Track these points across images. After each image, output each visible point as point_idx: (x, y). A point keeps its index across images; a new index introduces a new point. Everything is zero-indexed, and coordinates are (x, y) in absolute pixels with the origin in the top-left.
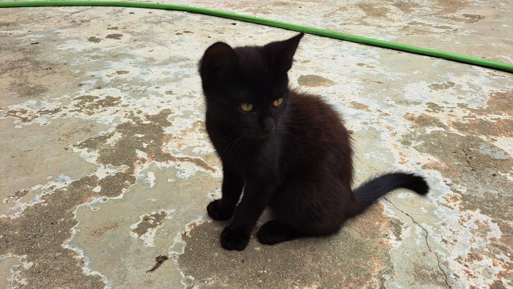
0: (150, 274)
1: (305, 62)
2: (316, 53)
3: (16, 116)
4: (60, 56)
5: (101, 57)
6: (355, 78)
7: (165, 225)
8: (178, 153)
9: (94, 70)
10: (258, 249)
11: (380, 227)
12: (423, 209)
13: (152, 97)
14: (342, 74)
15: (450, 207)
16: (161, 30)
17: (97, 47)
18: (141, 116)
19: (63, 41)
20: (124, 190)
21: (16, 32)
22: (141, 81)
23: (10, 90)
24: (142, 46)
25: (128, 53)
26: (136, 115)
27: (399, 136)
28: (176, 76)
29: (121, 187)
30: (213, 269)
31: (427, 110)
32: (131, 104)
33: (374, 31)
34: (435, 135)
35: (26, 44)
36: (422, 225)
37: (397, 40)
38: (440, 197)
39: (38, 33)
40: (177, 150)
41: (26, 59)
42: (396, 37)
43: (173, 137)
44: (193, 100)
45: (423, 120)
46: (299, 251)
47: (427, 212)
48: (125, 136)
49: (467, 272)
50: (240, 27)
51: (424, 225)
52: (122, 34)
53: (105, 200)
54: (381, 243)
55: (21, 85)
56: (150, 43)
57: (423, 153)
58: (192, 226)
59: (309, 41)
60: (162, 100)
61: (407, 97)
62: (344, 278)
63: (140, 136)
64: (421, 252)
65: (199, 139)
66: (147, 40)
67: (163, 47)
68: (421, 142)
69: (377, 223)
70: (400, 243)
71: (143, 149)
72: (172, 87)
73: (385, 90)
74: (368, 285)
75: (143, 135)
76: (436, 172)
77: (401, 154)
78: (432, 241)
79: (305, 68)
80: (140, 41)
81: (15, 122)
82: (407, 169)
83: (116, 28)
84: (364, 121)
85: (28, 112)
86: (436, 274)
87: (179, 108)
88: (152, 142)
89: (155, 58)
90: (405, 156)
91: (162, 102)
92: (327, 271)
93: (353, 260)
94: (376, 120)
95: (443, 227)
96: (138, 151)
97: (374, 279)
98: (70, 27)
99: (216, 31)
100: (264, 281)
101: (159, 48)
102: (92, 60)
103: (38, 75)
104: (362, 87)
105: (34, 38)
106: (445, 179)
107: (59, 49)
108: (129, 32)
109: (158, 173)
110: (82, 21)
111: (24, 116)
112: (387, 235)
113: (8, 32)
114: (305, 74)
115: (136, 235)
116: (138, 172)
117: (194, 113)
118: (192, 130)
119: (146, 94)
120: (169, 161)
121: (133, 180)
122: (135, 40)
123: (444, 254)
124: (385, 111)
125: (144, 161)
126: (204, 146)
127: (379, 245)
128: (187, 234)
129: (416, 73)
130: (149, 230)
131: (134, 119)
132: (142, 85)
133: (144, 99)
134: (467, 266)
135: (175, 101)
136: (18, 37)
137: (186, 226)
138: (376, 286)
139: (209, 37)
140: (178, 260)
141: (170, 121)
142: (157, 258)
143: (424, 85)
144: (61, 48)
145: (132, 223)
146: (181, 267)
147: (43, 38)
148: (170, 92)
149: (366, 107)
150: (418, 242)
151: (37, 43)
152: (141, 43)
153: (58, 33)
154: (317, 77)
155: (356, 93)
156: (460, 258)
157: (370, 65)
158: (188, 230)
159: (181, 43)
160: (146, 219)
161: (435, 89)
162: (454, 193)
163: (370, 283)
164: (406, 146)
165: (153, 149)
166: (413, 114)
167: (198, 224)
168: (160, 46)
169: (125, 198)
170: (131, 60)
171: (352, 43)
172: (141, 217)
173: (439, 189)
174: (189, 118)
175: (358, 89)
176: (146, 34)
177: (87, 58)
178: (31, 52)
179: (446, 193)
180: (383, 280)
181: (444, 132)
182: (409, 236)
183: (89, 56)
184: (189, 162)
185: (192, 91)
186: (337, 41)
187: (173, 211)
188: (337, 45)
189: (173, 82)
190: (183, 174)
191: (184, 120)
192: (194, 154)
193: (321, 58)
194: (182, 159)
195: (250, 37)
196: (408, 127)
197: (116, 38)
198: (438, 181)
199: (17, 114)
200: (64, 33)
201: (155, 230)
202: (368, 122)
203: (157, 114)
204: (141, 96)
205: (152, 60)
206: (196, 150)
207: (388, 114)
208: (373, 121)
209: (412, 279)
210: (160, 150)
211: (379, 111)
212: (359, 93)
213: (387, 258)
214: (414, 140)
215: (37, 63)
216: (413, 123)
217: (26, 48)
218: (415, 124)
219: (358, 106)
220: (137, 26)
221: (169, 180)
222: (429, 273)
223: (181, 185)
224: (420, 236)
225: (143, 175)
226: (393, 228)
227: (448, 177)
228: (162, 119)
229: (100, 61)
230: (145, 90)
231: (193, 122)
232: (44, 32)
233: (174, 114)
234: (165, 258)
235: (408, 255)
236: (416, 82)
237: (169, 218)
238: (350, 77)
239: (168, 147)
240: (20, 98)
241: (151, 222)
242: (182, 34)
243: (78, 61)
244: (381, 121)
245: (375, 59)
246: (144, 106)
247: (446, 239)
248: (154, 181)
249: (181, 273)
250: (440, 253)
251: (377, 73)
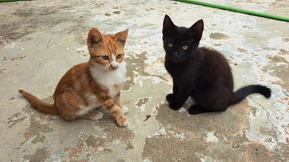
0: (144, 122)
1: (214, 25)
2: (220, 20)
3: (81, 54)
4: (94, 24)
5: (112, 24)
6: (241, 34)
7: (148, 103)
8: (151, 72)
9: (110, 31)
10: (189, 115)
11: (246, 110)
13: (138, 45)
14: (234, 32)
15: (283, 103)
16: (139, 8)
17: (109, 19)
18: (134, 54)
19: (93, 16)
20: (130, 88)
21: (72, 11)
22: (132, 37)
23: (75, 41)
24: (130, 18)
25: (124, 22)
26: (131, 54)
27: (261, 67)
28: (148, 34)
29: (130, 86)
30: (170, 122)
31: (279, 53)
32: (128, 49)
33: (254, 6)
34: (281, 67)
35: (77, 17)
36: (267, 110)
37: (268, 11)
38: (278, 98)
39: (81, 11)
40: (151, 71)
41: (79, 25)
42: (267, 10)
43: (149, 65)
44: (157, 47)
45: (276, 59)
46: (207, 118)
47: (270, 104)
48: (128, 64)
49: (286, 132)
50: (179, 5)
51: (268, 110)
52: (120, 11)
53: (123, 92)
54: (246, 117)
55: (79, 38)
56: (134, 16)
57: (273, 76)
58: (160, 104)
59: (216, 12)
60: (142, 46)
61: (269, 45)
62: (227, 130)
63: (134, 64)
64: (264, 122)
65: (160, 66)
66: (132, 14)
67: (140, 18)
68: (273, 71)
69: (245, 108)
70: (255, 117)
71: (136, 70)
72: (146, 40)
73: (257, 41)
74: (238, 133)
75: (136, 64)
76: (279, 86)
77: (261, 76)
78: (271, 118)
79: (214, 29)
80: (129, 15)
81: (81, 57)
82: (263, 84)
83: (117, 8)
84: (243, 58)
86: (270, 131)
87: (150, 51)
88: (139, 67)
89: (137, 24)
90: (263, 78)
91: (143, 48)
92: (219, 126)
94: (250, 58)
95: (277, 112)
96: (134, 71)
97: (241, 131)
98: (95, 8)
99: (167, 8)
100: (191, 128)
101: (138, 18)
102: (108, 26)
103: (85, 33)
104: (244, 40)
105: (81, 14)
106: (283, 89)
107: (92, 20)
108: (124, 10)
109: (144, 81)
110: (101, 4)
111: (84, 54)
112: (249, 114)
113: (69, 11)
114: (214, 32)
115: (137, 106)
116: (135, 80)
117: (158, 53)
118: (157, 62)
119: (135, 43)
120: (148, 76)
121: (133, 84)
122: (127, 15)
123: (276, 123)
124: (256, 53)
125: (137, 76)
126: (163, 69)
127: (244, 117)
128: (158, 107)
129: (276, 32)
130: (142, 105)
131: (131, 56)
132: (133, 39)
133: (134, 46)
134: (286, 129)
135: (148, 47)
136: (73, 14)
137: (157, 104)
138: (241, 134)
139: (163, 12)
140: (155, 117)
141: (147, 57)
142: (147, 116)
143: (280, 39)
144: (94, 20)
145: (135, 102)
146: (156, 120)
147: (84, 14)
148: (146, 43)
149: (245, 51)
150: (264, 117)
151: (82, 17)
152: (130, 16)
153: (91, 11)
154: (220, 34)
155: (241, 43)
156: (283, 125)
157: (250, 27)
158: (158, 106)
159: (149, 16)
160: (141, 100)
161: (286, 41)
162: (286, 97)
163: (239, 133)
164: (264, 72)
165: (140, 70)
166: (271, 55)
167: (162, 104)
168: (139, 18)
169: (131, 92)
170: (126, 25)
171: (241, 14)
172: (139, 99)
173: (279, 94)
174: (155, 56)
175: (242, 41)
176: (132, 11)
177: (106, 25)
178: (80, 22)
179: (282, 96)
180: (244, 132)
181: (286, 66)
182: (260, 114)
183: (106, 24)
184: (157, 77)
185: (156, 42)
186: (232, 12)
187: (151, 97)
188: (233, 15)
189: (146, 37)
190: (154, 82)
191: (153, 57)
192: (158, 73)
193: (223, 23)
194: (153, 76)
195: (184, 11)
196: (267, 62)
197: (118, 14)
198: (279, 90)
199: (81, 53)
200: (94, 11)
201: (145, 105)
202: (246, 59)
203: (141, 54)
206: (159, 71)
207: (257, 55)
208: (249, 59)
209: (259, 132)
210: (144, 71)
211: (252, 53)
213: (248, 123)
214: (269, 69)
215: (84, 28)
216: (270, 60)
217: (78, 19)
218: (271, 61)
219: (241, 50)
220: (127, 6)
221: (149, 85)
222: (267, 131)
223: (154, 87)
224: (265, 115)
225: (137, 82)
226: (252, 111)
227: (284, 88)
228: (143, 56)
229: (112, 26)
230: (134, 41)
231: (157, 58)
232: (84, 11)
233: (148, 54)
234: (150, 116)
235: (258, 123)
236: (275, 37)
237: (150, 100)
238: (239, 34)
239: (147, 70)
240: (80, 45)
241: (143, 101)
242: (149, 10)
243: (102, 26)
244: (253, 58)
245: (253, 23)
246: (134, 50)
247: (278, 117)
248: (142, 85)
249: (157, 122)
250: (274, 123)
251: (254, 32)
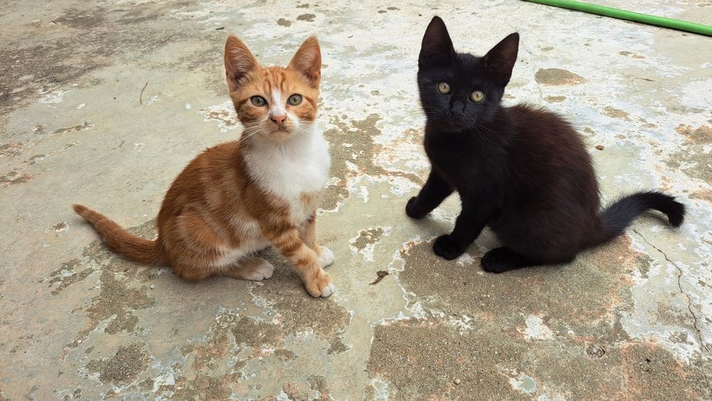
0: (372, 286)
1: (547, 49)
2: (564, 36)
3: (219, 119)
4: (250, 45)
5: (294, 47)
6: (615, 72)
7: (383, 242)
8: (390, 166)
10: (481, 273)
11: (623, 262)
12: (681, 245)
13: (357, 98)
14: (596, 68)
16: (361, 7)
17: (287, 33)
18: (346, 121)
19: (249, 25)
20: (338, 204)
21: (198, 14)
22: (342, 78)
23: (206, 87)
24: (339, 30)
25: (324, 40)
26: (341, 121)
27: (665, 156)
28: (382, 72)
29: (336, 200)
30: (434, 288)
31: (710, 121)
32: (334, 107)
35: (210, 29)
36: (676, 263)
37: (684, 15)
38: (706, 233)
39: (220, 14)
40: (389, 163)
41: (215, 50)
42: (683, 10)
43: (383, 147)
44: (403, 102)
45: (702, 135)
46: (526, 279)
47: (685, 249)
48: (333, 145)
51: (679, 264)
52: (315, 13)
53: (322, 212)
54: (622, 279)
55: (216, 81)
56: (349, 25)
57: (694, 179)
58: (411, 245)
59: (553, 17)
60: (368, 102)
61: (685, 101)
62: (575, 310)
63: (348, 145)
64: (669, 292)
66: (344, 21)
67: (364, 31)
68: (694, 164)
69: (620, 258)
70: (645, 280)
71: (352, 161)
72: (377, 85)
73: (655, 91)
74: (601, 319)
75: (351, 145)
76: (707, 202)
77: (664, 178)
78: (686, 282)
79: (546, 59)
80: (336, 23)
81: (220, 126)
83: (306, 6)
84: (619, 134)
85: (230, 114)
86: (684, 316)
87: (387, 112)
88: (361, 152)
89: (356, 47)
90: (668, 182)
91: (368, 105)
92: (557, 301)
93: (587, 294)
94: (636, 133)
95: (702, 268)
96: (347, 163)
97: (609, 315)
98: (254, 6)
99: (429, 6)
100: (487, 304)
101: (359, 32)
102: (285, 51)
104: (623, 86)
105: (218, 21)
107: (247, 35)
108: (323, 11)
109: (372, 188)
111: (227, 119)
112: (631, 271)
113: (189, 14)
114: (546, 66)
115: (355, 249)
116: (350, 185)
117: (405, 119)
118: (404, 140)
119: (349, 94)
120: (381, 175)
121: (346, 194)
122: (331, 23)
123: (698, 297)
124: (650, 121)
125: (355, 174)
126: (418, 159)
127: (619, 281)
128: (406, 253)
129: (704, 66)
130: (368, 245)
131: (340, 125)
132: (344, 82)
133: (348, 100)
135: (382, 104)
136: (200, 20)
137: (404, 244)
138: (610, 321)
139: (420, 15)
140: (399, 276)
141: (379, 129)
142: (379, 273)
144: (250, 35)
145: (350, 238)
146: (402, 283)
147: (227, 21)
148: (376, 93)
149: (625, 115)
150: (668, 281)
151: (223, 28)
152: (338, 26)
153: (243, 14)
154: (562, 71)
155: (613, 94)
157: (639, 54)
158: (406, 248)
159: (385, 25)
160: (363, 234)
163: (604, 318)
164: (672, 168)
165: (363, 161)
166: (690, 126)
167: (416, 244)
168: (361, 31)
169: (340, 213)
170: (328, 49)
171: (616, 20)
172: (359, 232)
174: (400, 125)
175: (616, 90)
176: (342, 13)
177: (280, 48)
178: (218, 40)
180: (619, 316)
182: (658, 274)
183: (280, 45)
184: (402, 177)
185: (402, 91)
186: (594, 17)
187: (389, 228)
188: (594, 24)
189: (378, 78)
190: (397, 190)
191: (395, 128)
192: (407, 168)
193: (570, 44)
194: (395, 174)
195: (473, 13)
196: (680, 143)
197: (308, 20)
199: (220, 116)
200: (250, 14)
201: (373, 246)
202: (625, 134)
203: (363, 119)
204: (345, 97)
205: (352, 49)
206: (409, 164)
207: (653, 126)
208: (633, 134)
209: (655, 318)
210: (371, 162)
211: (642, 120)
212: (618, 95)
213: (627, 295)
214: (684, 160)
216: (688, 138)
217: (212, 34)
218: (690, 140)
219: (614, 113)
220: (331, 2)
221: (383, 196)
222: (676, 315)
223: (396, 202)
224: (671, 276)
225: (355, 189)
226: (640, 264)
228: (369, 127)
230: (348, 89)
231: (404, 130)
232: (227, 13)
233: (382, 121)
234: (386, 274)
235: (653, 294)
236: (701, 80)
237: (386, 235)
238: (608, 72)
239: (379, 160)
240: (218, 97)
241: (369, 237)
242: (386, 12)
243: (270, 52)
244: (643, 134)
245: (647, 45)
246: (349, 109)
247: (704, 281)
248: (368, 197)
249: (403, 289)
250: (693, 295)
251: (647, 66)
